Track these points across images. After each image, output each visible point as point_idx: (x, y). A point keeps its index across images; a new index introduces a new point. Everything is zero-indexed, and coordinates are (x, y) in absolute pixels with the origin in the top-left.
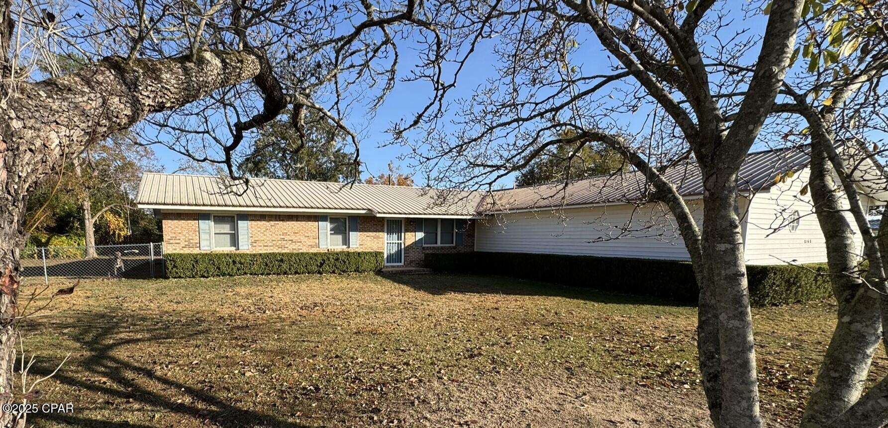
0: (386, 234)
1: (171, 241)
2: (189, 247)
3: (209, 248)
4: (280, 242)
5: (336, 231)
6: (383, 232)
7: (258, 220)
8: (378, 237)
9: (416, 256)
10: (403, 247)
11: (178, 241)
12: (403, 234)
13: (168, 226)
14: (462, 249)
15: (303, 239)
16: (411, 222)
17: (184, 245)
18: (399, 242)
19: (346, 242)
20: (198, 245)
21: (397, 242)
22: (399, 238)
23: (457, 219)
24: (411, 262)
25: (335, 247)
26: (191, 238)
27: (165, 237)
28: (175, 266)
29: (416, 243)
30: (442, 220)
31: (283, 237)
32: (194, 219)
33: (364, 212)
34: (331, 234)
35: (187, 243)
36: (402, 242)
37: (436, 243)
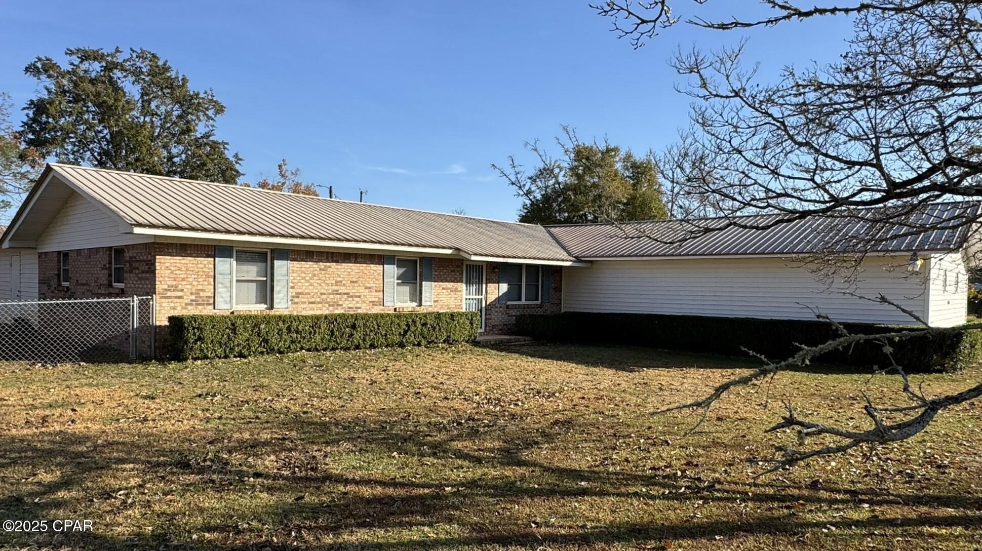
0: (464, 285)
1: (169, 294)
2: (196, 303)
3: (228, 307)
4: (331, 296)
5: (404, 279)
6: (462, 282)
7: (302, 260)
8: (456, 290)
9: (498, 318)
10: (484, 305)
11: (180, 294)
12: (484, 286)
13: (165, 265)
14: (549, 309)
15: (362, 291)
16: (494, 268)
17: (187, 301)
18: (480, 297)
19: (417, 296)
20: (211, 301)
21: (477, 297)
22: (479, 292)
23: (543, 266)
24: (494, 327)
25: (404, 305)
26: (200, 287)
27: (159, 287)
28: (200, 339)
29: (499, 299)
30: (528, 266)
31: (336, 288)
32: (208, 256)
33: (449, 252)
34: (398, 284)
35: (193, 297)
36: (483, 297)
37: (520, 299)
